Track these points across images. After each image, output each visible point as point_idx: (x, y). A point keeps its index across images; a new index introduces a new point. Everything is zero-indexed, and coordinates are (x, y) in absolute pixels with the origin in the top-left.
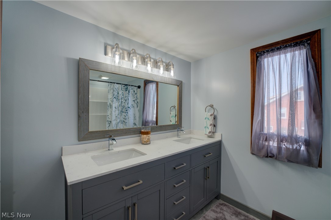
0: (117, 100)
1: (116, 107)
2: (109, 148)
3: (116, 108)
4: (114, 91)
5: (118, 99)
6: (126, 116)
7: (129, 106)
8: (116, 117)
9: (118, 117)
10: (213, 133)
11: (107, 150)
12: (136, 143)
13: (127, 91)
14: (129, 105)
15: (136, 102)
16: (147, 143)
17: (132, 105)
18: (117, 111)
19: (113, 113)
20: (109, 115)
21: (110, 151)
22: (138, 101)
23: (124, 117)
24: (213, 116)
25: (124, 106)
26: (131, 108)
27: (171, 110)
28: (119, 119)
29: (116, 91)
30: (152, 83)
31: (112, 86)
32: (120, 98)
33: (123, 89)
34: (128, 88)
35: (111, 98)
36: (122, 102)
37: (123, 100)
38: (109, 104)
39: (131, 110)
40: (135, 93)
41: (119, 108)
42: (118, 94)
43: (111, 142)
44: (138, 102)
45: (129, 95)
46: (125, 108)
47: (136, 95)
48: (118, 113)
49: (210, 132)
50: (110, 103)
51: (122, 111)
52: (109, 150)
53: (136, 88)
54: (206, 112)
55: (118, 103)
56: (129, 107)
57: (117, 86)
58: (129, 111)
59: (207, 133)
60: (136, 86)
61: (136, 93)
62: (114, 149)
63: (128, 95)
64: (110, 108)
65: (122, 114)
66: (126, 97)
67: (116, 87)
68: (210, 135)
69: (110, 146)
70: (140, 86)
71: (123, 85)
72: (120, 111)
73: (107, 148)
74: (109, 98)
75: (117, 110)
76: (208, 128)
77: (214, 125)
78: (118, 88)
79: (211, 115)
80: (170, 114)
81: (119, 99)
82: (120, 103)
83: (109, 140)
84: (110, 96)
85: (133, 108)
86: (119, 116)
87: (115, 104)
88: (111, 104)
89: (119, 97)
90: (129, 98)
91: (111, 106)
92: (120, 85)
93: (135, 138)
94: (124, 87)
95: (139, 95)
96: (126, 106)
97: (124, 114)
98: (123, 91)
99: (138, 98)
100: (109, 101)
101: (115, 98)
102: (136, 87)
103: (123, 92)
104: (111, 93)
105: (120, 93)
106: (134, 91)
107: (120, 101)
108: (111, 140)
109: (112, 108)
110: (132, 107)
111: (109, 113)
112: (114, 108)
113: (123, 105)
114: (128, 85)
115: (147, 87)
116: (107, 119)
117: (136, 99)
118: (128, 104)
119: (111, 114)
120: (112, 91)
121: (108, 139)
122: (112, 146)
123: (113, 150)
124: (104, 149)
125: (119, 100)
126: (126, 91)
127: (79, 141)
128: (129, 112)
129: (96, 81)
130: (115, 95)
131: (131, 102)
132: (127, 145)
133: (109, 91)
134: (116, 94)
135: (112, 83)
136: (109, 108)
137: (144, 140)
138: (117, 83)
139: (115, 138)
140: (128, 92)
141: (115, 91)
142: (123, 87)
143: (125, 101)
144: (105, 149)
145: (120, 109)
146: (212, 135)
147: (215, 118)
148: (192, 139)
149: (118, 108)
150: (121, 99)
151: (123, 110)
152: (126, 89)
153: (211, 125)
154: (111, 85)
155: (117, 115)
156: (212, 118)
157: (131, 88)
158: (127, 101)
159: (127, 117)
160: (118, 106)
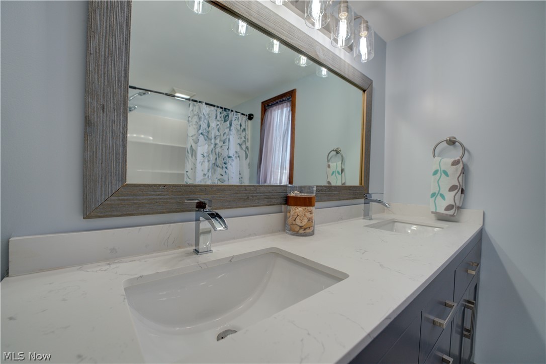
0: (206, 140)
1: (205, 155)
2: (197, 243)
3: (204, 157)
4: (200, 118)
5: (208, 137)
6: (223, 173)
7: (231, 155)
8: (205, 175)
9: (208, 176)
10: (459, 208)
11: (188, 254)
12: (272, 232)
13: (228, 123)
14: (232, 153)
15: (244, 147)
16: (305, 231)
17: (236, 152)
18: (206, 163)
19: (199, 166)
20: (190, 171)
21: (202, 258)
22: (249, 144)
23: (220, 177)
24: (460, 166)
25: (220, 154)
26: (234, 158)
27: (329, 158)
28: (210, 180)
29: (205, 121)
30: (281, 106)
31: (196, 108)
32: (213, 136)
33: (218, 117)
34: (230, 115)
35: (193, 133)
36: (216, 144)
37: (218, 141)
38: (189, 147)
39: (234, 163)
40: (242, 128)
41: (211, 156)
42: (209, 126)
43: (205, 225)
44: (247, 148)
45: (230, 130)
46: (221, 159)
47: (244, 133)
48: (208, 166)
49: (449, 207)
50: (191, 146)
51: (215, 165)
52: (197, 252)
53: (244, 119)
54: (434, 156)
55: (208, 145)
56: (230, 157)
57: (206, 110)
58: (229, 164)
59: (441, 210)
60: (245, 114)
61: (244, 130)
62: (214, 249)
63: (228, 130)
64: (192, 156)
65: (215, 170)
66: (225, 136)
67: (204, 111)
68: (451, 215)
69: (202, 238)
70: (252, 115)
71: (219, 110)
72: (212, 164)
73: (190, 245)
74: (190, 134)
75: (206, 160)
76: (442, 196)
77: (462, 190)
78: (208, 114)
79: (455, 163)
80: (329, 166)
81: (210, 137)
82: (212, 146)
83: (197, 220)
84: (192, 131)
85: (238, 159)
86: (210, 174)
87: (203, 148)
88: (194, 147)
89: (210, 133)
90: (231, 137)
91: (193, 152)
92: (213, 108)
93: (269, 218)
94: (221, 113)
95: (249, 132)
96: (225, 154)
97: (219, 171)
98: (219, 121)
99: (248, 139)
100: (191, 142)
101: (201, 133)
102: (245, 116)
103: (218, 123)
104: (195, 123)
105: (213, 124)
106: (241, 125)
107: (213, 141)
108: (207, 219)
109: (196, 157)
110: (236, 157)
111: (189, 166)
112: (199, 157)
113: (217, 152)
114: (229, 109)
115: (268, 113)
116: (185, 180)
117: (245, 141)
118: (228, 149)
119: (194, 168)
120: (195, 119)
121: (193, 215)
122: (209, 236)
123: (210, 251)
124: (179, 247)
125: (211, 140)
126: (225, 121)
127: (87, 216)
128: (229, 167)
129: (163, 94)
130: (201, 128)
131: (233, 147)
132: (250, 235)
133: (190, 119)
134: (204, 126)
135: (196, 101)
136: (190, 155)
137: (298, 222)
138: (206, 104)
139: (221, 212)
140: (229, 125)
141: (202, 119)
142: (219, 114)
143: (221, 144)
144: (182, 250)
145: (212, 158)
146: (455, 214)
147: (465, 171)
148: (396, 224)
149: (208, 156)
150: (215, 138)
151: (218, 163)
152: (225, 117)
153: (452, 188)
154: (194, 105)
155: (206, 172)
156: (457, 170)
157: (235, 116)
158: (227, 144)
159: (225, 177)
160: (208, 152)
